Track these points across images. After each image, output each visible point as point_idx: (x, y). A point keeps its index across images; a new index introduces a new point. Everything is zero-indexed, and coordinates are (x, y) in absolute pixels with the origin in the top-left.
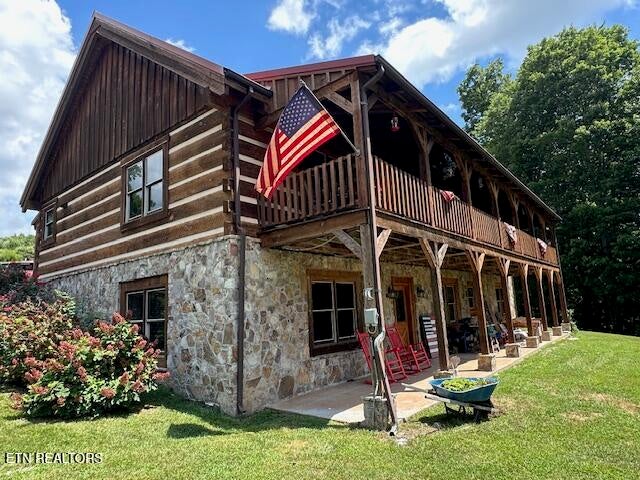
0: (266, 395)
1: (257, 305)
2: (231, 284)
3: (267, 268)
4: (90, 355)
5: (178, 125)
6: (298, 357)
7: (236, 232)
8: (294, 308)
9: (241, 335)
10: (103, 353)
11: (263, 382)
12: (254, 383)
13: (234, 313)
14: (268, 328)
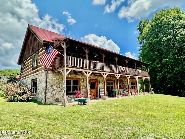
0: (52, 101)
1: (51, 84)
2: (45, 80)
3: (53, 77)
4: (17, 92)
5: (40, 49)
6: (61, 95)
7: (46, 70)
8: (60, 85)
9: (46, 90)
10: (20, 91)
11: (51, 99)
12: (49, 99)
13: (45, 85)
14: (53, 89)
